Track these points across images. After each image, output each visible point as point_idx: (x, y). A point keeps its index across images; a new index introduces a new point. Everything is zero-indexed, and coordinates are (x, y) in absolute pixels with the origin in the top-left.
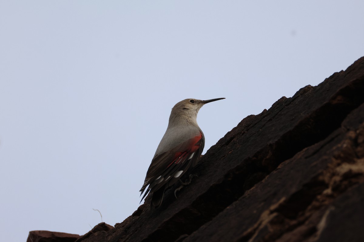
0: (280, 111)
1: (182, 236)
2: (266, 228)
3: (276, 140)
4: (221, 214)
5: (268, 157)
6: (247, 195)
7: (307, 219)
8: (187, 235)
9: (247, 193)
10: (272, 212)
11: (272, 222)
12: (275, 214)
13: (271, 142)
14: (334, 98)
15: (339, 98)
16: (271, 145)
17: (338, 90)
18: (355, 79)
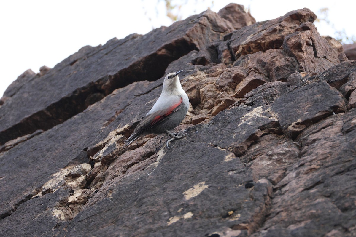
0: (115, 48)
1: (38, 131)
2: (114, 145)
3: (115, 73)
4: (69, 120)
5: (106, 84)
6: (89, 109)
7: (143, 143)
8: (42, 131)
9: (90, 108)
10: (118, 134)
11: (119, 142)
12: (121, 136)
13: (110, 74)
14: (160, 50)
15: (164, 50)
16: (110, 76)
17: (163, 45)
18: (176, 39)
